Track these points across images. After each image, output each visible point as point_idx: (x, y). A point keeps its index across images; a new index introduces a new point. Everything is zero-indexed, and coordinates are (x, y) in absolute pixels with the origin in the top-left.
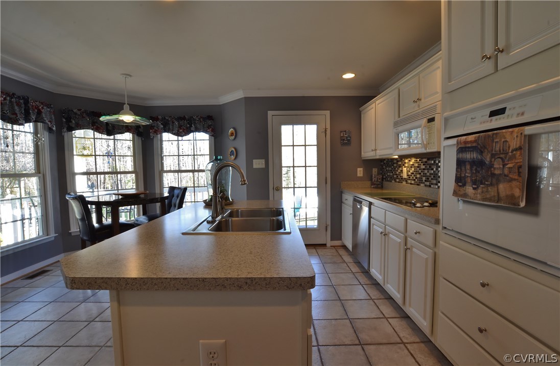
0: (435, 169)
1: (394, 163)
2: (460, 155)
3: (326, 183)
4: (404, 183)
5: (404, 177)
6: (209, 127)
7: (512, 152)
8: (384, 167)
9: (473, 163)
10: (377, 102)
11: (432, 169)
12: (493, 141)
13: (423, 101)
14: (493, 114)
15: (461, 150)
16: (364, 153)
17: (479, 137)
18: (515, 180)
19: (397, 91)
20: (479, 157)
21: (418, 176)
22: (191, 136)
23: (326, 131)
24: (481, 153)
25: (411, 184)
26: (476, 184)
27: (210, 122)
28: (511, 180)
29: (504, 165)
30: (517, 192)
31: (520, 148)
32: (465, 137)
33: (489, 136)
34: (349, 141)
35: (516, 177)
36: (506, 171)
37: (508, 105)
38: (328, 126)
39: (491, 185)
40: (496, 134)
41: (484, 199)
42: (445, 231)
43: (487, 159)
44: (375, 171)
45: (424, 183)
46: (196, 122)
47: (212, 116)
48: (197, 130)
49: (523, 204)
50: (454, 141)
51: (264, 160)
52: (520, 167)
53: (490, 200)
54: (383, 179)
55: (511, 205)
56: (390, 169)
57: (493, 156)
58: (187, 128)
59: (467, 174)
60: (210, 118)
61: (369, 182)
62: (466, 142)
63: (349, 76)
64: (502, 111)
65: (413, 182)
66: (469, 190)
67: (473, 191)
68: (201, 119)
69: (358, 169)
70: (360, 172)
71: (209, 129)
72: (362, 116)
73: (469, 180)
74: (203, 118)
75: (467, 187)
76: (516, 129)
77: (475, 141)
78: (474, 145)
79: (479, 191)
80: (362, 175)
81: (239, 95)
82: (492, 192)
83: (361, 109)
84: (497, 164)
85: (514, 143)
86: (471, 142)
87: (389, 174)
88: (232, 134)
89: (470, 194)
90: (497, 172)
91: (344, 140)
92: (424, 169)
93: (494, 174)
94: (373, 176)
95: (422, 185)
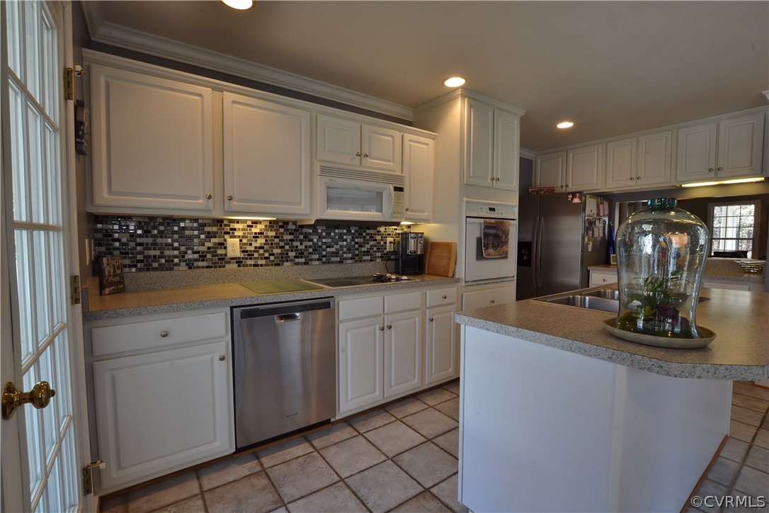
0: (315, 240)
3: (73, 302)
4: (232, 266)
11: (311, 240)
14: (490, 209)
17: (497, 221)
21: (277, 251)
24: (498, 230)
25: (256, 265)
26: (495, 247)
32: (489, 220)
37: (495, 208)
39: (502, 247)
41: (499, 255)
42: (466, 285)
43: (501, 234)
45: (291, 261)
50: (482, 221)
55: (505, 256)
57: (503, 232)
59: (489, 242)
62: (490, 223)
65: (263, 262)
67: (494, 252)
70: (87, 251)
73: (491, 245)
77: (495, 223)
79: (497, 251)
80: (88, 262)
92: (292, 240)
93: (503, 242)
95: (286, 264)
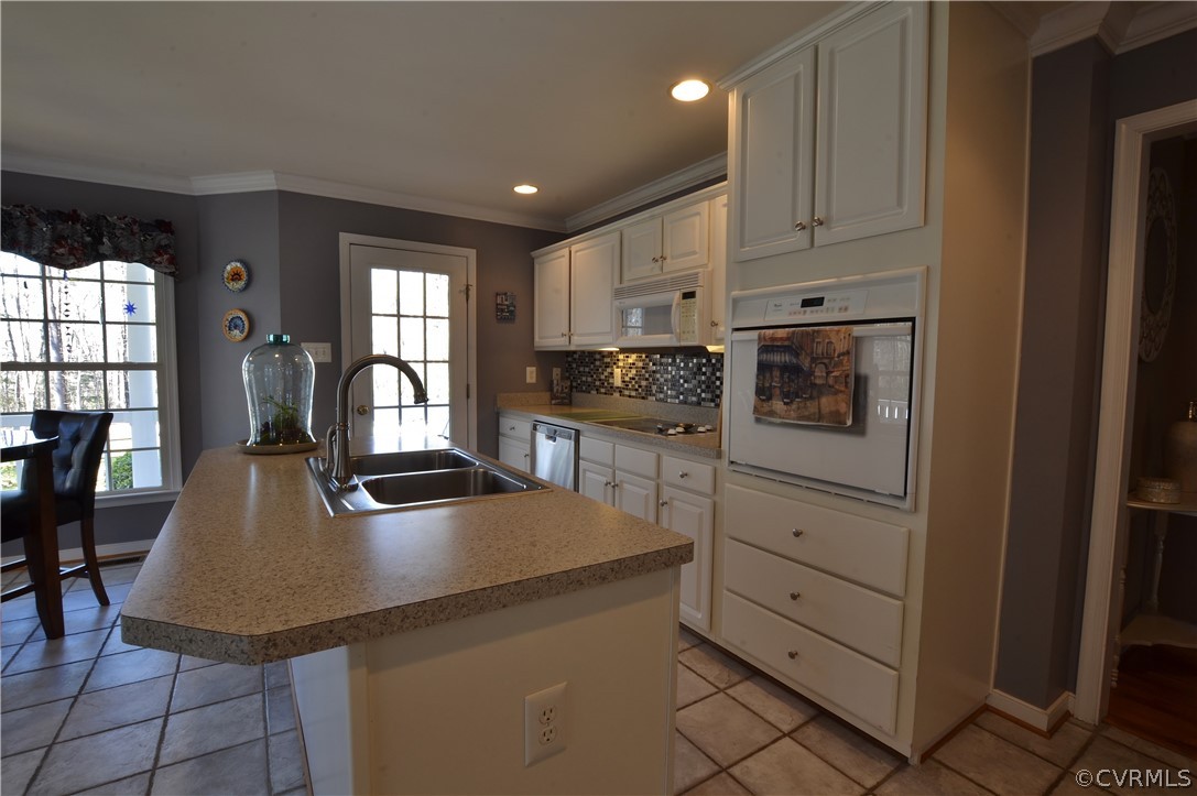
1: (595, 360)
2: (764, 357)
3: (468, 397)
4: (617, 395)
5: (616, 385)
6: (160, 250)
7: (838, 357)
8: (574, 366)
9: (784, 368)
10: (574, 248)
12: (813, 341)
13: (668, 261)
14: (807, 303)
15: (765, 348)
16: (540, 338)
17: (793, 333)
18: (841, 392)
19: (617, 235)
20: (794, 361)
21: (644, 383)
22: (92, 270)
23: (468, 289)
24: (797, 355)
25: (630, 396)
26: (788, 397)
27: (163, 239)
28: (837, 392)
29: (828, 373)
30: (843, 407)
31: (848, 353)
32: (771, 331)
33: (807, 333)
34: (511, 312)
35: (843, 389)
36: (831, 381)
37: (827, 296)
38: (473, 281)
39: (811, 398)
40: (818, 331)
41: (800, 418)
42: (733, 467)
43: (806, 363)
44: (556, 372)
45: (654, 395)
46: (118, 233)
47: (170, 223)
48: (121, 255)
49: (849, 423)
50: (754, 335)
51: (329, 345)
52: (847, 376)
53: (808, 419)
54: (571, 387)
55: (836, 425)
56: (587, 369)
57: (814, 360)
58: (84, 245)
59: (774, 384)
60: (164, 226)
61: (548, 394)
62: (773, 339)
63: (526, 190)
64: (818, 302)
65: (633, 393)
66: (778, 405)
67: (785, 407)
68: (136, 228)
69: (528, 369)
70: (531, 374)
71: (160, 255)
72: (537, 267)
73: (777, 391)
74: (141, 224)
75: (774, 402)
76: (843, 328)
77: (788, 339)
78: (786, 343)
79: (794, 406)
80: (534, 381)
81: (263, 181)
82: (812, 407)
83: (534, 254)
84: (819, 372)
85: (840, 347)
86: (781, 339)
87: (584, 379)
88: (236, 276)
89: (778, 411)
90: (818, 381)
91: (502, 311)
92: (654, 372)
93: (815, 384)
94: (555, 382)
95: (650, 398)
